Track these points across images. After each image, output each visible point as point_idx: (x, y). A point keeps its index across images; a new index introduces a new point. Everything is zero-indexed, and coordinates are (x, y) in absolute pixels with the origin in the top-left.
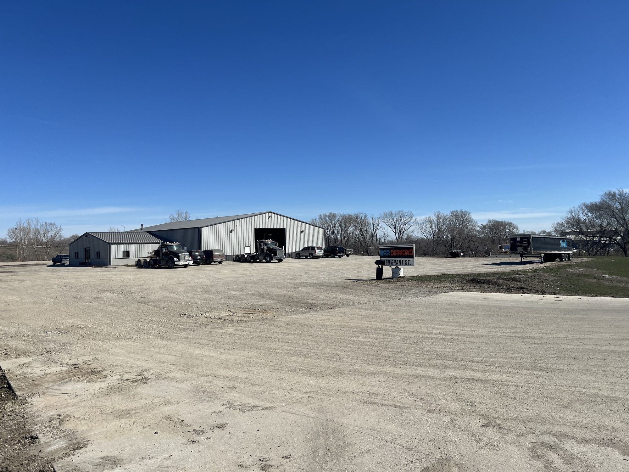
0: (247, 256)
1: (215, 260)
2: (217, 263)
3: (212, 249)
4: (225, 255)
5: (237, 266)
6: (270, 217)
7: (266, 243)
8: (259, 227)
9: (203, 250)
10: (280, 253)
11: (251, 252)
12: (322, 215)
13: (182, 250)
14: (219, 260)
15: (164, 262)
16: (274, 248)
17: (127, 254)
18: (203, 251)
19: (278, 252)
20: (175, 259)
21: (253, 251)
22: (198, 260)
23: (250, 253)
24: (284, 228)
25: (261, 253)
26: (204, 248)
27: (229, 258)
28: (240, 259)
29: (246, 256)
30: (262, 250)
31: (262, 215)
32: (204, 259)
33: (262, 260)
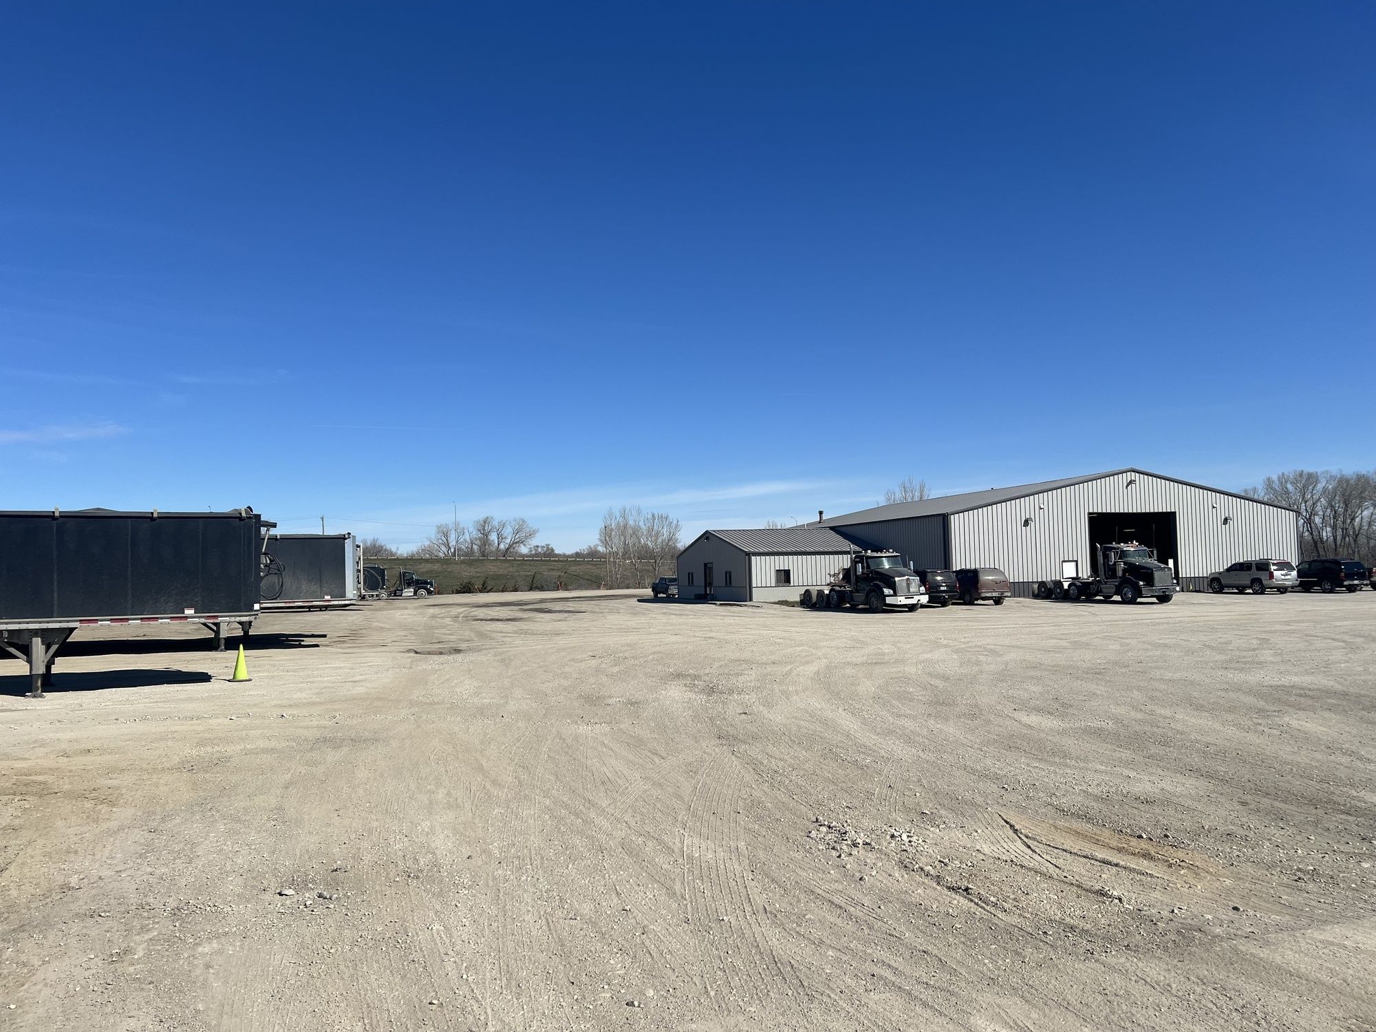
0: (1069, 586)
1: (983, 595)
2: (992, 602)
3: (978, 566)
4: (1012, 581)
5: (1043, 612)
6: (1130, 482)
7: (1123, 551)
8: (1100, 511)
9: (954, 570)
10: (1161, 579)
11: (1080, 575)
12: (1275, 478)
13: (902, 569)
14: (994, 594)
15: (859, 596)
16: (1147, 565)
17: (784, 577)
18: (956, 572)
19: (1157, 575)
20: (885, 590)
21: (1085, 573)
22: (941, 594)
23: (1077, 578)
24: (1173, 510)
25: (1107, 579)
26: (958, 563)
27: (1021, 589)
28: (1050, 592)
29: (1066, 585)
30: (1112, 571)
31: (1108, 479)
32: (956, 592)
33: (1112, 597)
